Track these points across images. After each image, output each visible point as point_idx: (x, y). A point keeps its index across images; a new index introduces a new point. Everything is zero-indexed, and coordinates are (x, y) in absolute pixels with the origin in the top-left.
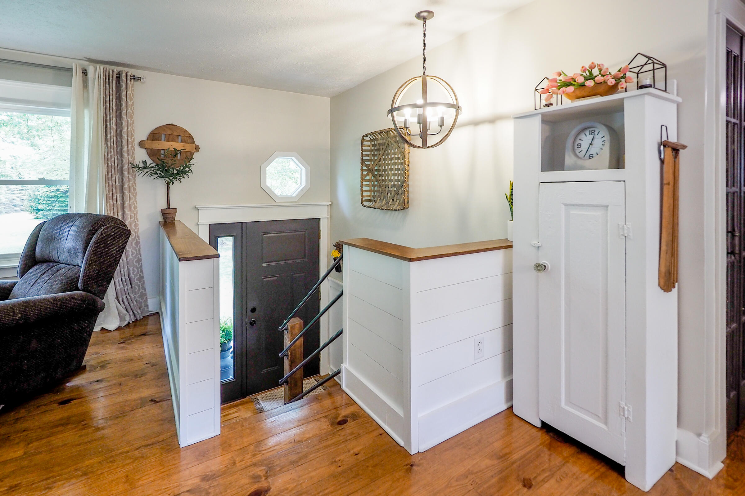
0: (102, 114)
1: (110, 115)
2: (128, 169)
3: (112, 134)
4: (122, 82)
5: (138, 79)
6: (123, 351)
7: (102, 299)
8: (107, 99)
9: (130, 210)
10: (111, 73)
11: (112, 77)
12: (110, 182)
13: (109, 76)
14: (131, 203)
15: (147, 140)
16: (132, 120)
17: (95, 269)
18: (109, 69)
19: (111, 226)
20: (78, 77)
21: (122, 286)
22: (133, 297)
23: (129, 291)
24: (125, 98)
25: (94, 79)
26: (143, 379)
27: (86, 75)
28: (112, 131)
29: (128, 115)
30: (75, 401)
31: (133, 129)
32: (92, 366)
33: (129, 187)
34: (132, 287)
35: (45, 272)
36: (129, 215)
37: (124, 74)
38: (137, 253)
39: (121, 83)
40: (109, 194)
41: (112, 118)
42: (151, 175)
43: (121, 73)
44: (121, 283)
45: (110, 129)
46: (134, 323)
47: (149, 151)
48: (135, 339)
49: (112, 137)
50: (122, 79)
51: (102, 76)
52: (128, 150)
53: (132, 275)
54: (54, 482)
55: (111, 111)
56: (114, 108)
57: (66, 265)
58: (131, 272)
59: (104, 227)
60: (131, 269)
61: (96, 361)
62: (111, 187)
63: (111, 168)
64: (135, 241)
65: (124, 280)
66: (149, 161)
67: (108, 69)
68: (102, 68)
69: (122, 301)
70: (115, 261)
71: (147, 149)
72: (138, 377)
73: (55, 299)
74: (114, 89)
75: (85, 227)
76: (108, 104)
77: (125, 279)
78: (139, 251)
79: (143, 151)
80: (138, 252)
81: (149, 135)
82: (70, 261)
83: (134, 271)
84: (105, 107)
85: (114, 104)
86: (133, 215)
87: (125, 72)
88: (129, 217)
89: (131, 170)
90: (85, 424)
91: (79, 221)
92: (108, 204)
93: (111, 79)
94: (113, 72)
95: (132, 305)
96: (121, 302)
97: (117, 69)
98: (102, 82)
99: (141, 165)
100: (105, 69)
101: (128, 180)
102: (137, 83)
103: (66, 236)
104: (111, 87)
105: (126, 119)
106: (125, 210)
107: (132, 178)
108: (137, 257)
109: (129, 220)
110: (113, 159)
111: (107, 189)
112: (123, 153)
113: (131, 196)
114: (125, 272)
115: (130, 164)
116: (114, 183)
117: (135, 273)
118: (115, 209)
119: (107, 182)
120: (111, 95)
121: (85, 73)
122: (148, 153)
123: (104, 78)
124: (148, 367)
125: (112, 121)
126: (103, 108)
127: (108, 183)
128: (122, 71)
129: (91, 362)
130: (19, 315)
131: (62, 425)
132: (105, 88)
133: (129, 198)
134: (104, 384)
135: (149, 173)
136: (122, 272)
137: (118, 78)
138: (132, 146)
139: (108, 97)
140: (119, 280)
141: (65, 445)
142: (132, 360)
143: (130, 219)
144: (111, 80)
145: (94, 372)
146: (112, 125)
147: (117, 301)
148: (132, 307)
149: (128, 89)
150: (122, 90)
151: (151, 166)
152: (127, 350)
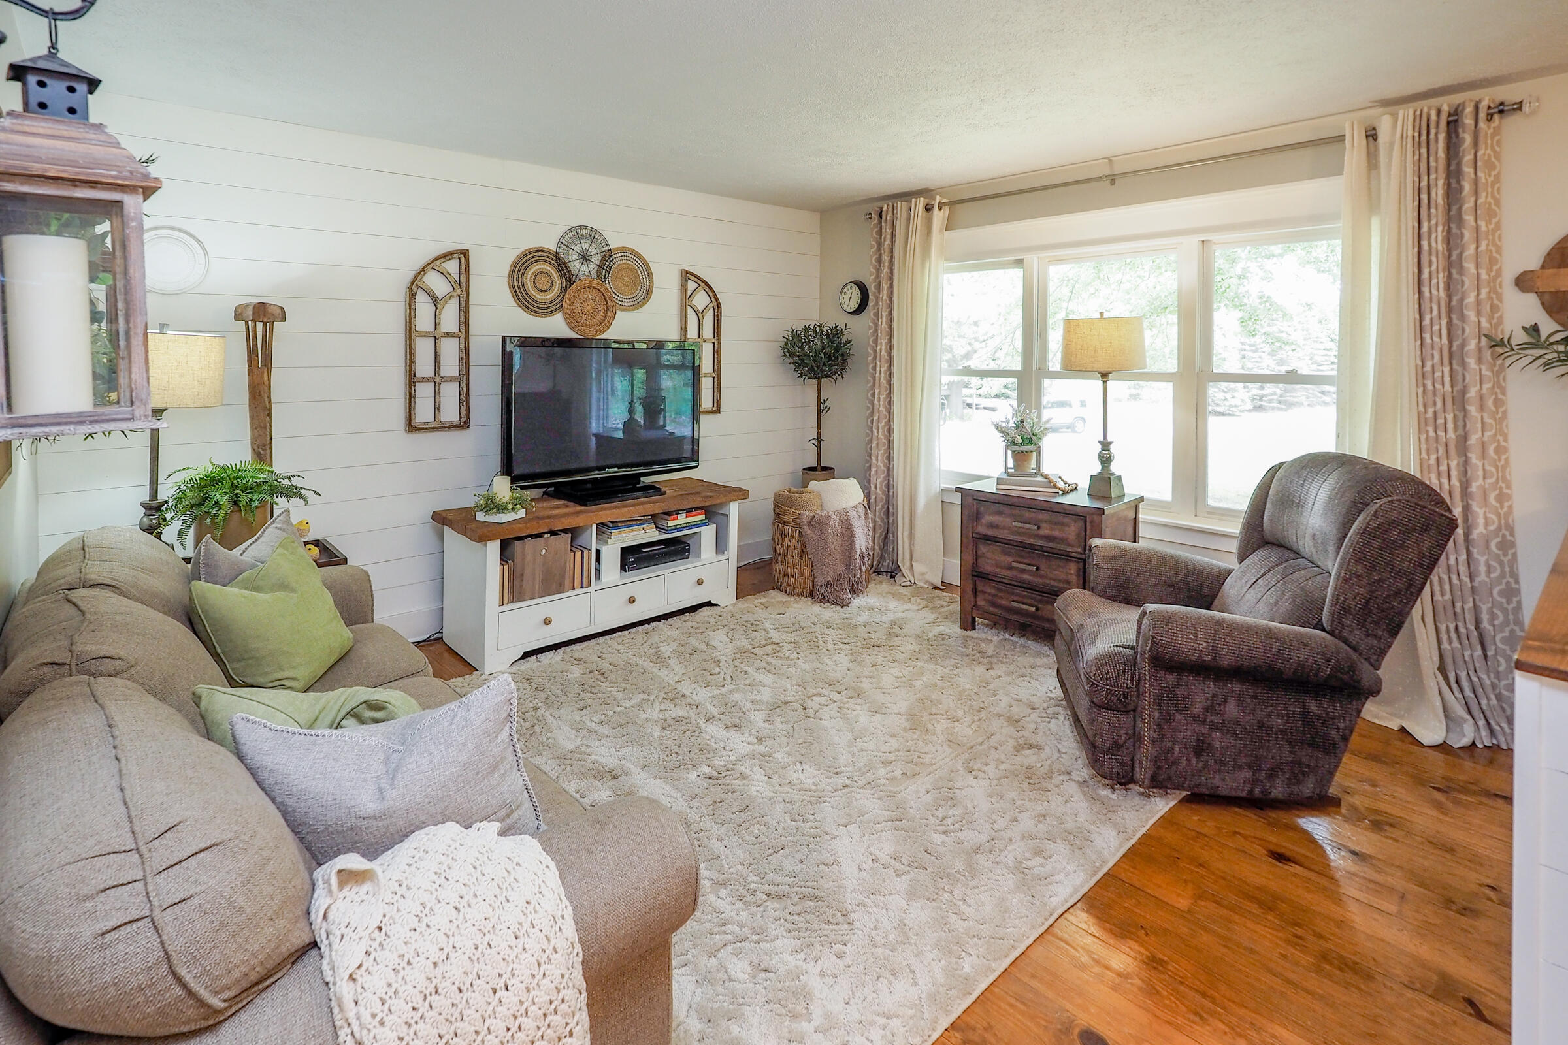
0: (1412, 222)
1: (1429, 221)
2: (1480, 350)
3: (1434, 267)
4: (1464, 132)
5: (1514, 109)
6: (1433, 812)
7: (1377, 668)
8: (1422, 184)
9: (1484, 456)
10: (1434, 117)
11: (1437, 126)
12: (1429, 383)
13: (1428, 126)
14: (1485, 439)
15: (1543, 267)
16: (1494, 221)
17: (1359, 594)
18: (1430, 108)
19: (1399, 501)
20: (1355, 149)
21: (1456, 644)
22: (1488, 682)
23: (1477, 665)
24: (1471, 170)
25: (1392, 144)
26: (1464, 921)
27: (1375, 140)
28: (1434, 259)
29: (1479, 212)
30: (1298, 869)
31: (1495, 244)
32: (1353, 808)
33: (1481, 398)
34: (1485, 656)
35: (1273, 567)
36: (1481, 468)
37: (1469, 110)
38: (1503, 571)
39: (1461, 135)
40: (1426, 412)
41: (1433, 229)
42: (1548, 366)
43: (1460, 109)
44: (1453, 635)
45: (1430, 254)
46: (1486, 753)
47: (1547, 297)
48: (1480, 798)
49: (1434, 275)
50: (1464, 124)
51: (1410, 133)
52: (1478, 302)
53: (1485, 624)
54: (1212, 1014)
55: (1433, 211)
56: (1440, 201)
57: (1311, 564)
58: (1485, 617)
59: (1383, 501)
60: (1484, 608)
61: (1367, 803)
62: (1430, 394)
63: (1433, 348)
64: (1499, 539)
65: (1462, 630)
66: (1548, 326)
67: (1425, 110)
68: (1411, 112)
69: (1457, 682)
70: (1410, 585)
71: (1541, 295)
72: (1454, 908)
73: (1269, 634)
74: (1441, 154)
75: (1344, 492)
76: (1424, 197)
77: (1467, 629)
78: (1511, 567)
79: (1532, 299)
80: (1507, 569)
81: (1549, 254)
82: (1315, 558)
83: (1493, 617)
84: (1416, 203)
85: (1440, 192)
86: (1493, 470)
87: (1472, 104)
88: (1480, 473)
89: (1487, 354)
90: (1300, 938)
91: (1335, 474)
92: (1423, 437)
93: (1433, 131)
94: (1439, 112)
95: (1484, 702)
96: (1454, 686)
97: (1446, 103)
98: (1409, 145)
99: (1520, 337)
100: (1418, 113)
101: (1478, 378)
102: (1511, 123)
103: (1311, 502)
104: (1432, 152)
105: (1473, 224)
106: (1469, 455)
107: (1488, 373)
108: (1504, 581)
109: (1480, 481)
110: (1436, 328)
111: (1421, 399)
112: (1465, 312)
113: (1487, 420)
114: (1466, 611)
115: (1484, 339)
116: (1439, 386)
117: (1496, 623)
118: (1441, 450)
119: (1420, 384)
120: (1432, 170)
121: (1372, 135)
122: (1543, 304)
123: (1416, 134)
124: (1490, 899)
125: (1433, 236)
126: (1410, 206)
127: (1424, 386)
128: (1464, 103)
129: (1356, 796)
130: (1205, 644)
131: (1261, 904)
132: (1417, 157)
133: (1479, 425)
134: (1366, 869)
135: (1542, 361)
136: (1458, 610)
137: (1453, 124)
138: (1493, 290)
139: (1426, 178)
140: (1447, 627)
141: (1252, 951)
142: (1451, 851)
143: (1484, 478)
144: (1432, 136)
145: (1355, 825)
146: (1434, 244)
147: (1440, 678)
148: (1484, 707)
149: (1482, 146)
150: (1464, 150)
151: (1552, 339)
152: (1446, 815)
